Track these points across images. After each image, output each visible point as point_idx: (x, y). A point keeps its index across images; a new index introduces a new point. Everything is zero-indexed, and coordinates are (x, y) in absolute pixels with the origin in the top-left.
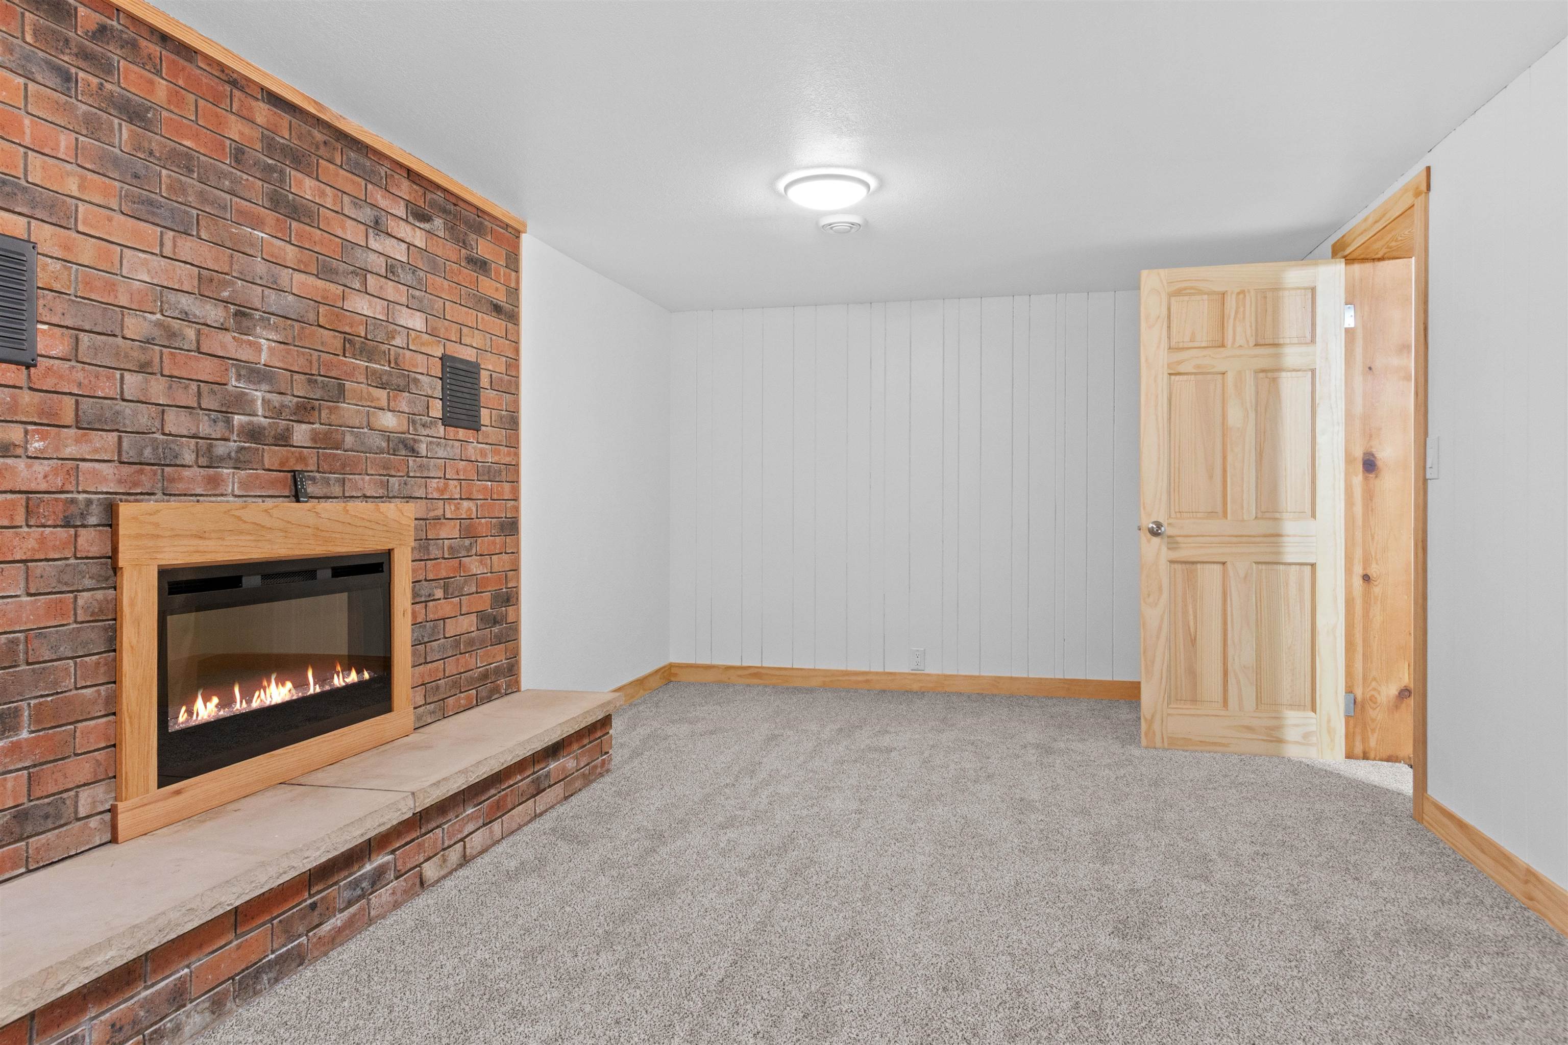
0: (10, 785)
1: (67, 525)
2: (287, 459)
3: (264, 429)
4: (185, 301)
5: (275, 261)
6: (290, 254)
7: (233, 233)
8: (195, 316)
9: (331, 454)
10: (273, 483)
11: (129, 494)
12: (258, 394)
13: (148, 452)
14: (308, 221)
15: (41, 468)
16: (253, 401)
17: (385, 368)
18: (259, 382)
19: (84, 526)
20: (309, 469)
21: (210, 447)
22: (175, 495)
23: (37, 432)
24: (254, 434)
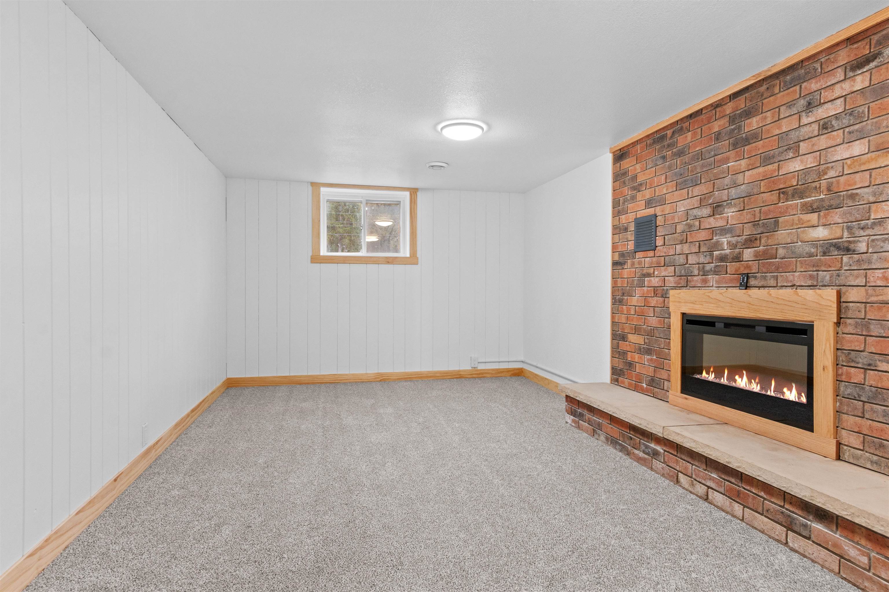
0: (651, 369)
1: (662, 297)
2: (739, 268)
3: (728, 255)
4: (695, 212)
5: (735, 173)
6: (744, 165)
7: (715, 173)
8: (699, 216)
9: (767, 262)
10: (731, 280)
11: (678, 287)
12: (725, 240)
13: (683, 272)
14: (754, 140)
15: (657, 279)
16: (722, 244)
18: (725, 234)
19: (666, 297)
20: (752, 272)
21: (704, 267)
22: (692, 287)
23: (656, 269)
24: (723, 259)
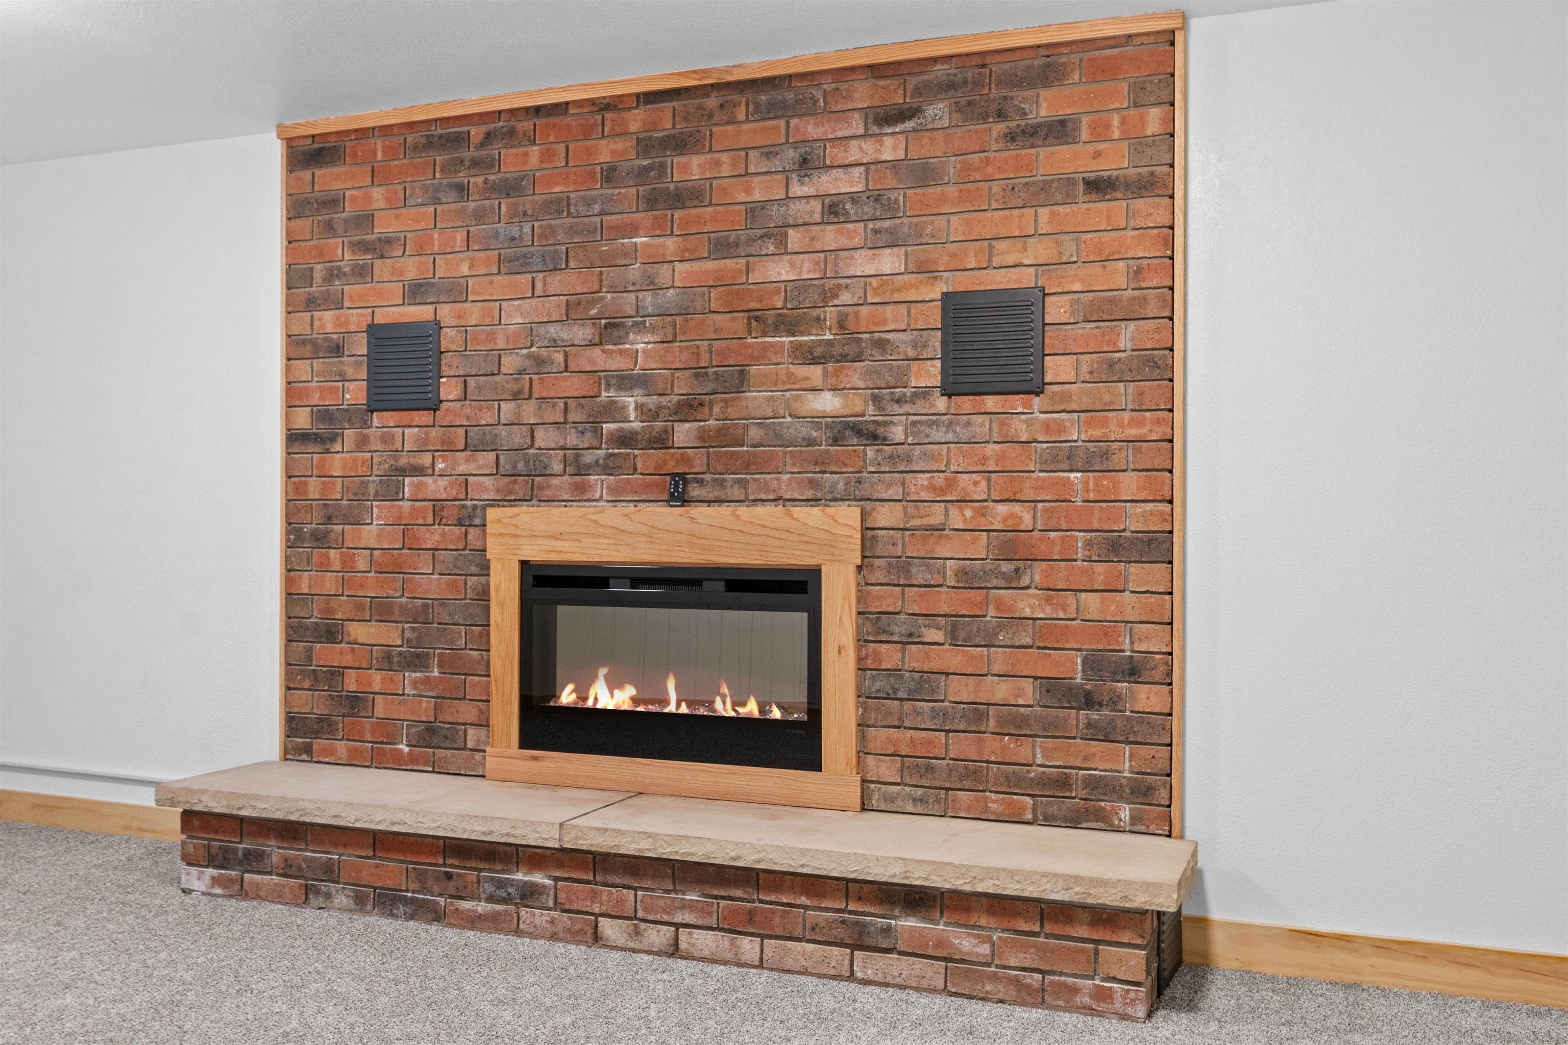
0: (424, 705)
1: (460, 524)
2: (665, 462)
3: (637, 433)
4: (553, 330)
5: (651, 261)
6: (671, 248)
7: (603, 251)
8: (563, 340)
9: (727, 452)
10: (647, 487)
11: (505, 500)
12: (630, 399)
13: (521, 466)
14: (695, 202)
15: (443, 482)
16: (625, 407)
17: (826, 337)
18: (631, 388)
19: (470, 525)
20: (694, 470)
21: (577, 457)
22: (544, 501)
23: (440, 456)
24: (625, 440)
